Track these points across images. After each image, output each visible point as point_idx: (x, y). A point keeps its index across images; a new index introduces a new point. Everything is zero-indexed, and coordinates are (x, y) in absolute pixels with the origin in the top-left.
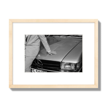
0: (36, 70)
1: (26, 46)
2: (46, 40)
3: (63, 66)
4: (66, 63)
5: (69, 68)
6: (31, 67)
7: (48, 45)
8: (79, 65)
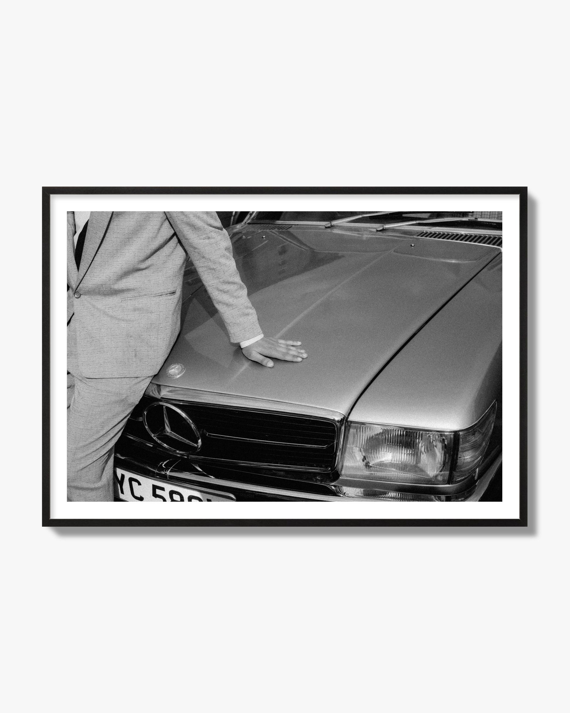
0: (155, 487)
1: (76, 302)
2: (230, 255)
3: (359, 456)
4: (379, 430)
5: (403, 467)
6: (118, 464)
7: (245, 292)
8: (475, 447)
